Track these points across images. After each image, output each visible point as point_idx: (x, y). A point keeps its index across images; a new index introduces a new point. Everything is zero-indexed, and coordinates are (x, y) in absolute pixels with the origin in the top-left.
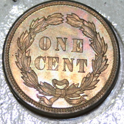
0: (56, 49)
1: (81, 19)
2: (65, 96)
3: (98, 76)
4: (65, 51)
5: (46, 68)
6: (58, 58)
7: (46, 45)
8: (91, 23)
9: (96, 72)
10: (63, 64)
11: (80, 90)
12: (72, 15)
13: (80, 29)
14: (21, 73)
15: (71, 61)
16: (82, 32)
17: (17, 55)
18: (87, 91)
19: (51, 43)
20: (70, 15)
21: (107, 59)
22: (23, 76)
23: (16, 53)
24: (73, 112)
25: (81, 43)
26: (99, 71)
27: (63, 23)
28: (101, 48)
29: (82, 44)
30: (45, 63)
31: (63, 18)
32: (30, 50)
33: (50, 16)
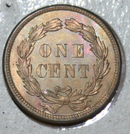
0: (57, 55)
1: (80, 24)
2: (69, 102)
3: (101, 81)
4: (66, 57)
5: (48, 76)
6: (59, 64)
7: (46, 52)
8: (90, 27)
9: (99, 77)
10: (65, 71)
11: (83, 96)
12: (70, 20)
13: (79, 34)
14: (23, 82)
15: (72, 67)
16: (82, 37)
17: (18, 63)
18: (91, 96)
19: (51, 50)
20: (69, 20)
21: (109, 63)
22: (25, 85)
23: (16, 62)
24: (78, 119)
25: (81, 48)
26: (101, 75)
27: (62, 28)
28: (102, 52)
29: (83, 49)
30: (46, 70)
31: (62, 23)
32: (30, 58)
33: (48, 22)
